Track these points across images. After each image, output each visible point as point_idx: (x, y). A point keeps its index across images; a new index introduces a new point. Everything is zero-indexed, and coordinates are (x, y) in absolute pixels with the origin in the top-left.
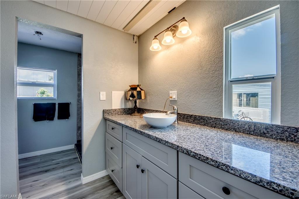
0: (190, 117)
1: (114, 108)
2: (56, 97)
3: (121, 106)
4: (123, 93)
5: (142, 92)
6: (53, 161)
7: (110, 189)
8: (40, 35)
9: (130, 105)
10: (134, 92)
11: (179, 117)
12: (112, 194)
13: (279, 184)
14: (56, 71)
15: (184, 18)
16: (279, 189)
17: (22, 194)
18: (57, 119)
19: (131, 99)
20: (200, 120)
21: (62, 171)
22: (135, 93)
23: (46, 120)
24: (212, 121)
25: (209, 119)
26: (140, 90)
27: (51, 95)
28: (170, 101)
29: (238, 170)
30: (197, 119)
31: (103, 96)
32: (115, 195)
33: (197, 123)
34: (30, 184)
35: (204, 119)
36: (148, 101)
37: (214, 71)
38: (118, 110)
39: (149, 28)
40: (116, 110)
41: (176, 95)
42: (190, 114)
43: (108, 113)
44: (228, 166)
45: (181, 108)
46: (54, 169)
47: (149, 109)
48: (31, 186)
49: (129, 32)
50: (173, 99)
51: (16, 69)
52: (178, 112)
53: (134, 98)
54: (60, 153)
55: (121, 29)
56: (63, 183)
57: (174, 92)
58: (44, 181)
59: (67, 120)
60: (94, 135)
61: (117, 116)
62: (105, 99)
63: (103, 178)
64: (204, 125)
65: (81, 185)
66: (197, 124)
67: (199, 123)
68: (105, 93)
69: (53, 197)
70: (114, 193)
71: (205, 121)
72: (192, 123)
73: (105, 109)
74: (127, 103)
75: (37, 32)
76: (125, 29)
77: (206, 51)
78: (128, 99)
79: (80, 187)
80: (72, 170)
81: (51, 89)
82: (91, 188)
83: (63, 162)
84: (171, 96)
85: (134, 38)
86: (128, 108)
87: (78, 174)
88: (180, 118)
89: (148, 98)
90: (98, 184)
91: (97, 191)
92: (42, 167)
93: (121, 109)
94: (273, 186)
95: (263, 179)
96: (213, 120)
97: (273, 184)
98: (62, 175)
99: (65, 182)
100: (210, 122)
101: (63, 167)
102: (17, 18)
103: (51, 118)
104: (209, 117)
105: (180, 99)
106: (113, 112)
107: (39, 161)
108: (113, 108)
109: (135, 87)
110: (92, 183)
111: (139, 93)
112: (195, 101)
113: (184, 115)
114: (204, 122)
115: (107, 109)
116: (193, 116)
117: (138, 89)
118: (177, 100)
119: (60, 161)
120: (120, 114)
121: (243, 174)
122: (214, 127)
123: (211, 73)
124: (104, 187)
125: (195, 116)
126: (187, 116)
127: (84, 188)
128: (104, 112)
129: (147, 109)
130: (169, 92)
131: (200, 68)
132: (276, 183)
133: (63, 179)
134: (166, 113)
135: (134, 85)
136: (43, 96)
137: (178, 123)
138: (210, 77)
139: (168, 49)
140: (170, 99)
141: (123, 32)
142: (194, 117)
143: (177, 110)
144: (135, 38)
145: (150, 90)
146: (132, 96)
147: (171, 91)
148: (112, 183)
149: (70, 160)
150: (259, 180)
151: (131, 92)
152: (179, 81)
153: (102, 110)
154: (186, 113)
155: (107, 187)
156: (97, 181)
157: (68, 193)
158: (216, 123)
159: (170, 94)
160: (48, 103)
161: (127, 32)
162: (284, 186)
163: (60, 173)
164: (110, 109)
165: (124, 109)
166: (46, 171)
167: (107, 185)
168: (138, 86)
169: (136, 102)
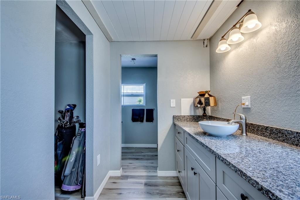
0: (265, 129)
1: (183, 114)
2: (145, 105)
3: (190, 113)
4: (191, 100)
5: (212, 100)
6: (142, 154)
7: (177, 188)
8: (134, 60)
9: (200, 112)
10: (202, 98)
11: (253, 128)
12: (178, 193)
13: (274, 194)
14: (145, 85)
15: (250, 10)
16: (273, 199)
17: (122, 169)
18: (145, 121)
19: (199, 106)
20: (277, 134)
21: (146, 162)
22: (203, 100)
23: (138, 121)
24: (293, 136)
25: (289, 133)
26: (208, 96)
27: (143, 103)
28: (243, 108)
29: (248, 177)
30: (274, 132)
31: (173, 103)
32: (181, 195)
33: (274, 137)
34: (127, 164)
35: (283, 134)
36: (220, 108)
37: (296, 68)
38: (187, 117)
39: (219, 28)
40: (184, 116)
41: (250, 101)
42: (265, 126)
43: (177, 119)
44: (242, 172)
45: (256, 118)
46: (141, 159)
47: (220, 117)
48: (128, 166)
49: (198, 38)
50: (245, 107)
51: (121, 86)
52: (247, 122)
53: (201, 105)
54: (147, 149)
55: (189, 38)
56: (145, 170)
57: (247, 98)
58: (135, 165)
59: (152, 123)
60: (166, 137)
61: (186, 122)
62: (175, 106)
63: (174, 177)
64: (283, 141)
65: (156, 176)
66: (274, 140)
67: (276, 137)
68: (174, 100)
69: (138, 177)
70: (180, 192)
71: (285, 136)
72: (268, 137)
73: (174, 115)
74: (197, 111)
75: (133, 59)
76: (192, 38)
77: (284, 43)
78: (196, 106)
79: (156, 178)
80: (152, 163)
81: (142, 98)
82: (163, 181)
83: (148, 156)
84: (243, 103)
85: (204, 43)
86: (198, 116)
87: (155, 168)
88: (253, 130)
89: (220, 105)
90: (169, 181)
91: (167, 185)
92: (135, 156)
93: (190, 116)
94: (269, 195)
95: (263, 187)
96: (295, 134)
97: (270, 193)
98: (145, 164)
99: (147, 170)
100: (291, 138)
101: (148, 159)
102: (121, 55)
103: (142, 121)
104: (288, 131)
105: (255, 106)
106: (182, 118)
107: (134, 151)
109: (204, 93)
110: (164, 178)
111: (207, 100)
112: (273, 109)
113: (259, 126)
114: (283, 137)
115: (176, 115)
116: (269, 128)
117: (207, 96)
118: (250, 107)
119: (146, 155)
120: (189, 121)
121: (251, 180)
122: (296, 144)
123: (293, 70)
124: (173, 185)
125: (271, 128)
126: (262, 128)
127: (158, 179)
128: (174, 117)
129: (218, 118)
130: (241, 98)
131: (278, 65)
132: (272, 193)
133: (146, 167)
134: (228, 122)
135: (202, 92)
136: (140, 103)
137: (247, 135)
138: (291, 76)
139: (239, 46)
140: (243, 106)
141: (192, 40)
142: (270, 130)
143: (246, 119)
144: (206, 42)
145: (222, 96)
146: (200, 103)
147: (244, 96)
148: (180, 184)
149: (152, 156)
150: (260, 188)
151: (199, 99)
152: (253, 84)
153: (173, 116)
154: (260, 124)
155: (175, 185)
156: (169, 178)
157: (147, 179)
158: (298, 139)
159: (242, 100)
160: (140, 109)
161: (195, 39)
162: (277, 196)
163: (145, 163)
164: (180, 115)
165: (193, 116)
166: (137, 159)
167: (176, 184)
168: (207, 92)
169: (204, 109)
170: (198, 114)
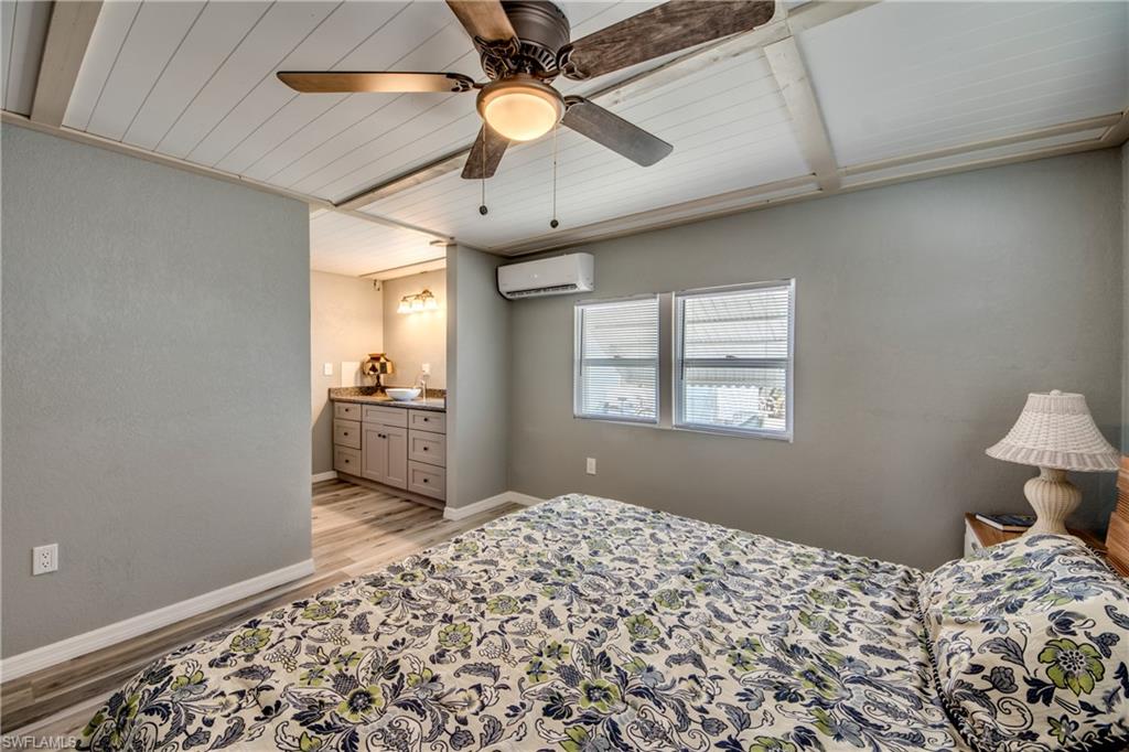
3: (356, 384)
4: (358, 365)
5: (389, 365)
9: (369, 382)
10: (376, 363)
19: (372, 373)
22: (377, 365)
26: (386, 361)
31: (329, 369)
36: (398, 376)
38: (352, 388)
39: (398, 277)
40: (347, 389)
41: (430, 369)
43: (336, 391)
49: (368, 277)
50: (426, 374)
53: (375, 372)
57: (426, 365)
62: (332, 374)
68: (331, 365)
73: (331, 387)
74: (365, 380)
78: (367, 373)
84: (423, 370)
85: (375, 284)
86: (367, 387)
89: (398, 372)
93: (356, 387)
106: (344, 390)
108: (343, 386)
109: (378, 357)
111: (384, 366)
115: (334, 387)
117: (382, 360)
118: (429, 374)
120: (354, 394)
128: (330, 391)
130: (421, 365)
135: (375, 354)
140: (424, 374)
143: (425, 385)
144: (378, 284)
146: (373, 368)
151: (371, 363)
153: (327, 389)
161: (363, 278)
164: (339, 387)
165: (360, 388)
168: (382, 355)
169: (378, 378)
170: (367, 385)
